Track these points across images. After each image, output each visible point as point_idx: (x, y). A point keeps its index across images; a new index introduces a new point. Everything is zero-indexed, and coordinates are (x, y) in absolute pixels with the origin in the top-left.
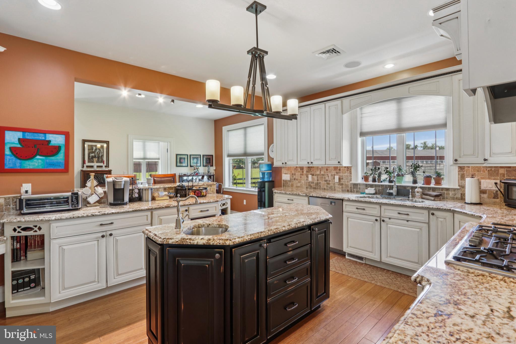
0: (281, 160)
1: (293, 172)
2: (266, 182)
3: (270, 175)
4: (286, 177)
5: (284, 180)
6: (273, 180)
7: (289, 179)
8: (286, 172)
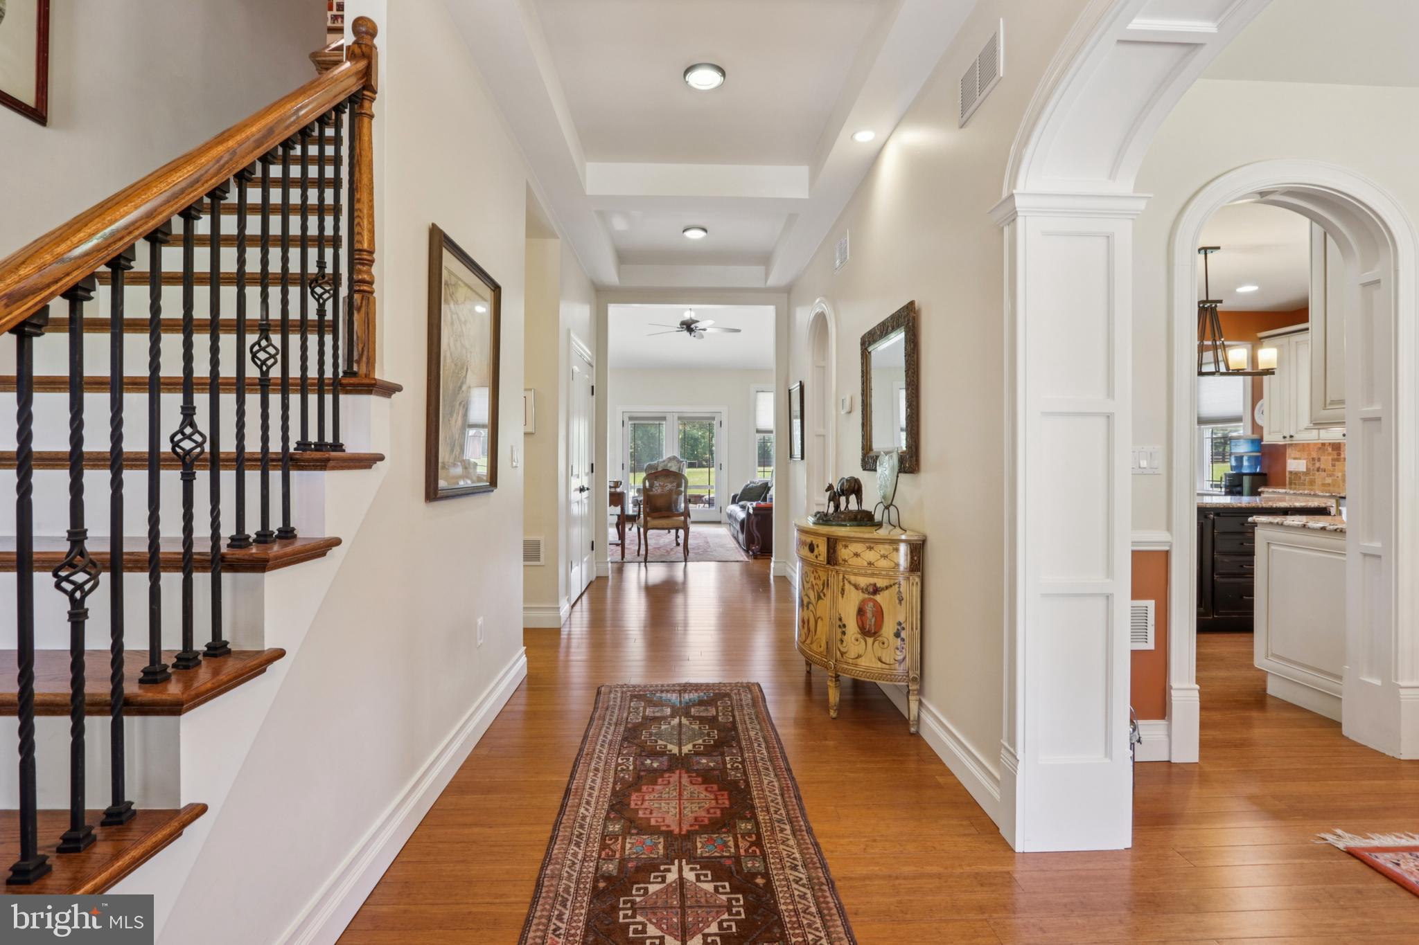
0: (1280, 432)
1: (1314, 455)
2: (1246, 474)
3: (1256, 461)
4: (1295, 465)
5: (1291, 472)
6: (1265, 471)
7: (1305, 470)
8: (1297, 454)
